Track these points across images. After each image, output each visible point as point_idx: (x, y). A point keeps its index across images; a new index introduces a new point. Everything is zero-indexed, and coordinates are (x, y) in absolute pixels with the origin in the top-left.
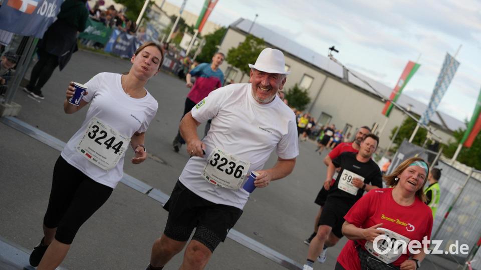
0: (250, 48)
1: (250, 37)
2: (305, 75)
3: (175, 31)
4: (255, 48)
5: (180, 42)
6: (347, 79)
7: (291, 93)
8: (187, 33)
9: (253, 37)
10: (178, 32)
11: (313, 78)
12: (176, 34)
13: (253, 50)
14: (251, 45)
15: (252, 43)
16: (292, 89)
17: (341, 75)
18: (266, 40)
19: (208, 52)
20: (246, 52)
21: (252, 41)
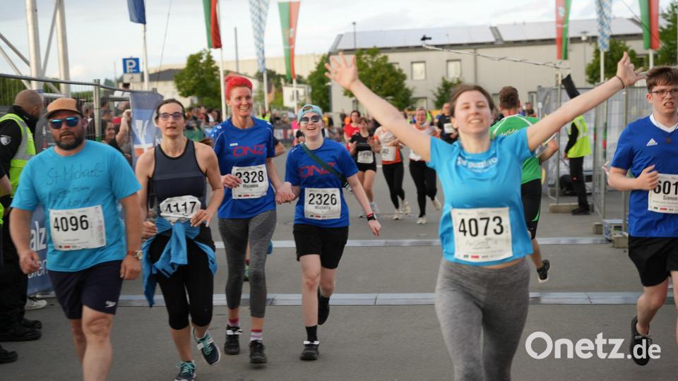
0: (366, 66)
1: (359, 53)
2: (448, 61)
3: (269, 91)
4: (372, 63)
5: (282, 102)
6: (501, 39)
7: (443, 92)
8: (286, 85)
9: (363, 51)
10: (274, 89)
11: (459, 60)
12: (272, 94)
13: (370, 66)
14: (365, 61)
15: (365, 58)
16: (441, 87)
17: (492, 39)
18: (379, 46)
19: (321, 95)
20: (364, 73)
21: (364, 56)
